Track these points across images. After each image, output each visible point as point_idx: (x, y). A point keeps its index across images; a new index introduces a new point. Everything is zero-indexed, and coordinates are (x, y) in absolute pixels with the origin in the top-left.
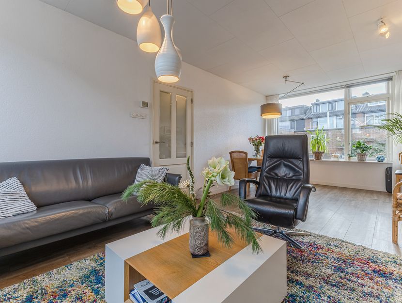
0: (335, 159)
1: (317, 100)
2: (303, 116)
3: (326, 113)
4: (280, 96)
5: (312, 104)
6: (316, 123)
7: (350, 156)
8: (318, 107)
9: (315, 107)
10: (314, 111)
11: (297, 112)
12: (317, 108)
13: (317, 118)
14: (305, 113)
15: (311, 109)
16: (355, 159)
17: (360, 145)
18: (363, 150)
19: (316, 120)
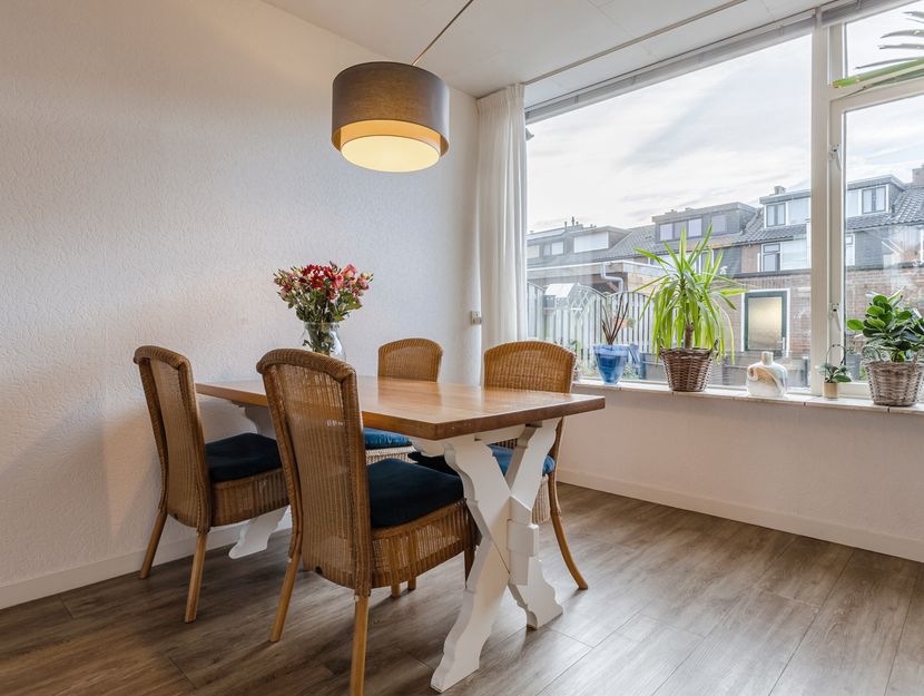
0: (764, 392)
1: (777, 189)
2: (737, 238)
3: (805, 226)
4: (532, 95)
5: (762, 201)
6: (774, 256)
7: (835, 378)
8: (781, 208)
9: (772, 209)
10: (768, 221)
11: (719, 224)
12: (776, 211)
13: (776, 241)
14: (743, 227)
15: (760, 216)
16: (859, 394)
17: (885, 317)
18: (903, 346)
19: (775, 248)
